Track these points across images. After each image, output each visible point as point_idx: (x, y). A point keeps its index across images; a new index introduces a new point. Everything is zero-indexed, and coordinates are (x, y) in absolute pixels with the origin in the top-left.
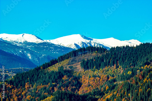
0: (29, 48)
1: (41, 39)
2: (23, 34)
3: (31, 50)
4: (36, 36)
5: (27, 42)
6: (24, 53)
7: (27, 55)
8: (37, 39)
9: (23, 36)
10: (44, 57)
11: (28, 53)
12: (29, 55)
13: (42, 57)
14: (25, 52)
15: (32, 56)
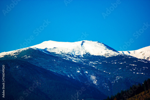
0: (93, 65)
1: (114, 50)
2: (83, 42)
3: (96, 69)
4: (105, 45)
5: (89, 55)
6: (84, 74)
7: (90, 77)
8: (107, 49)
9: (82, 44)
10: (119, 80)
11: (91, 74)
12: (93, 77)
13: (116, 81)
14: (87, 72)
15: (98, 80)
